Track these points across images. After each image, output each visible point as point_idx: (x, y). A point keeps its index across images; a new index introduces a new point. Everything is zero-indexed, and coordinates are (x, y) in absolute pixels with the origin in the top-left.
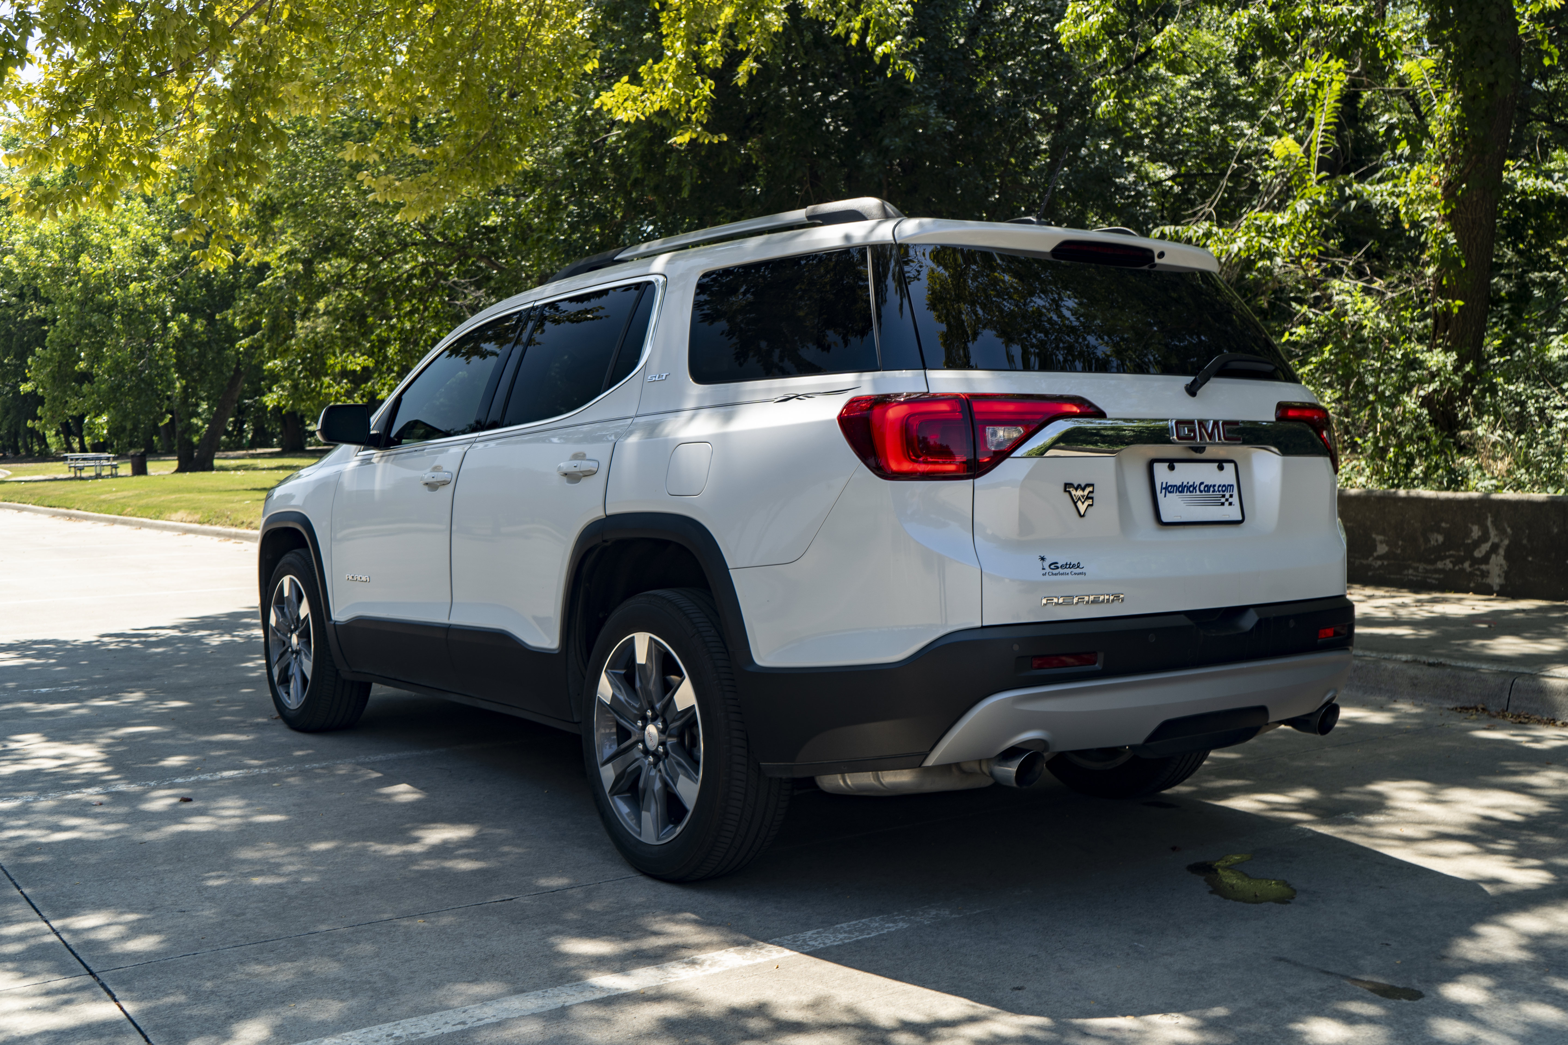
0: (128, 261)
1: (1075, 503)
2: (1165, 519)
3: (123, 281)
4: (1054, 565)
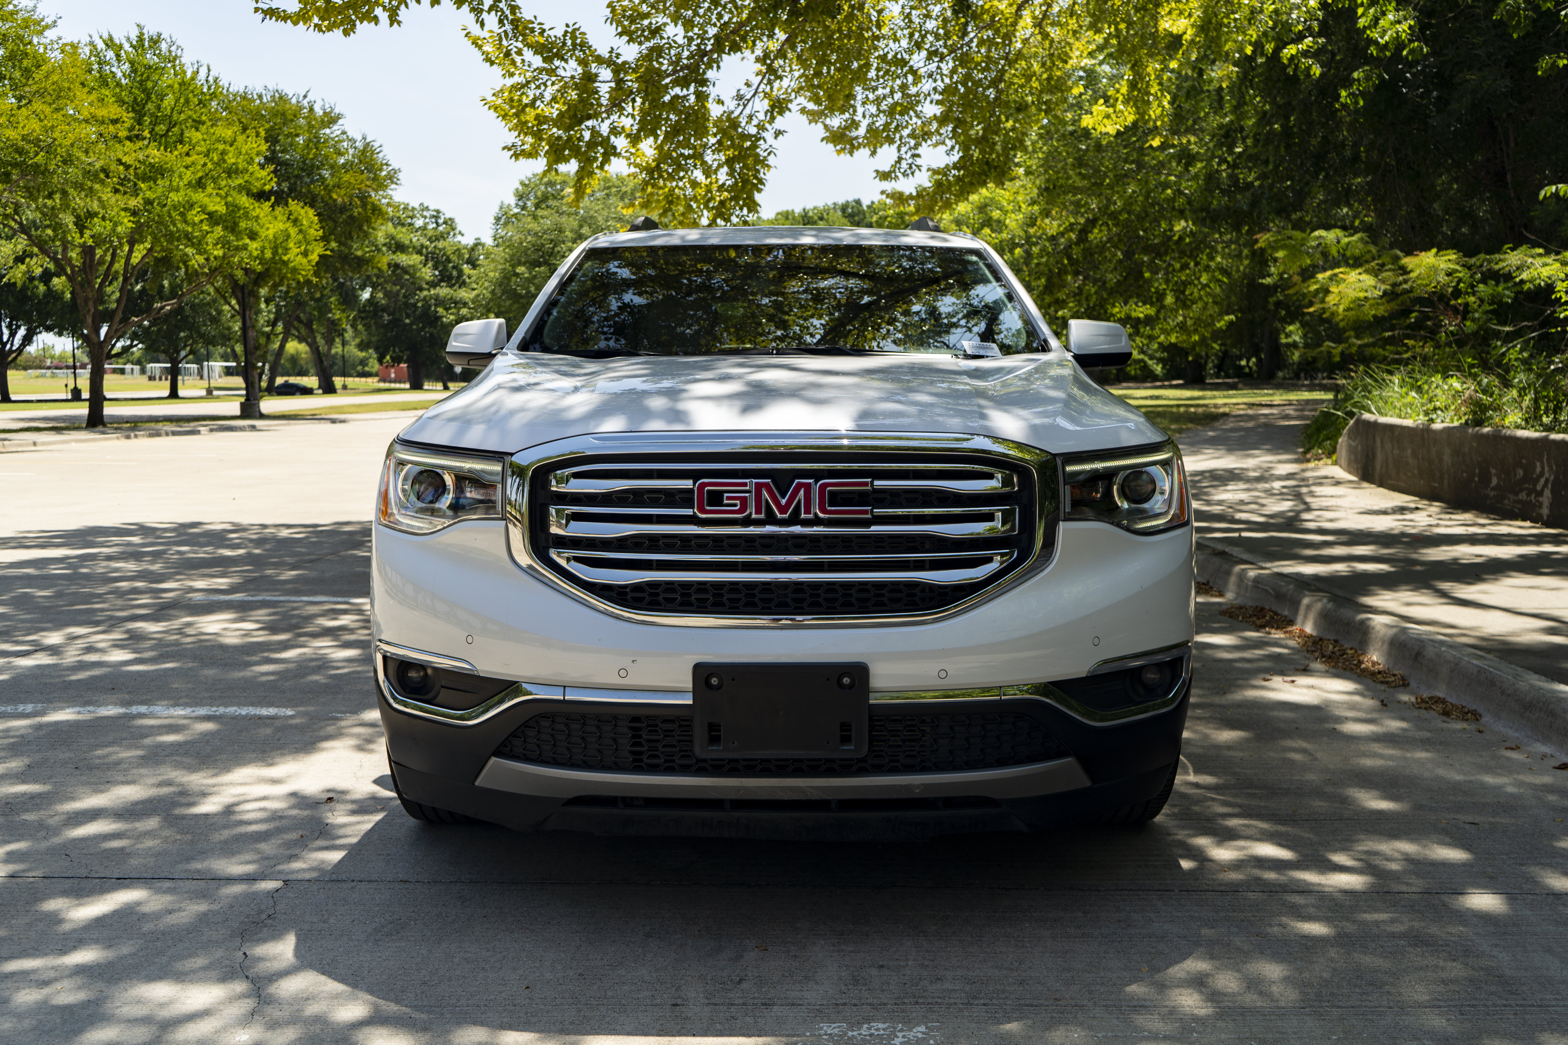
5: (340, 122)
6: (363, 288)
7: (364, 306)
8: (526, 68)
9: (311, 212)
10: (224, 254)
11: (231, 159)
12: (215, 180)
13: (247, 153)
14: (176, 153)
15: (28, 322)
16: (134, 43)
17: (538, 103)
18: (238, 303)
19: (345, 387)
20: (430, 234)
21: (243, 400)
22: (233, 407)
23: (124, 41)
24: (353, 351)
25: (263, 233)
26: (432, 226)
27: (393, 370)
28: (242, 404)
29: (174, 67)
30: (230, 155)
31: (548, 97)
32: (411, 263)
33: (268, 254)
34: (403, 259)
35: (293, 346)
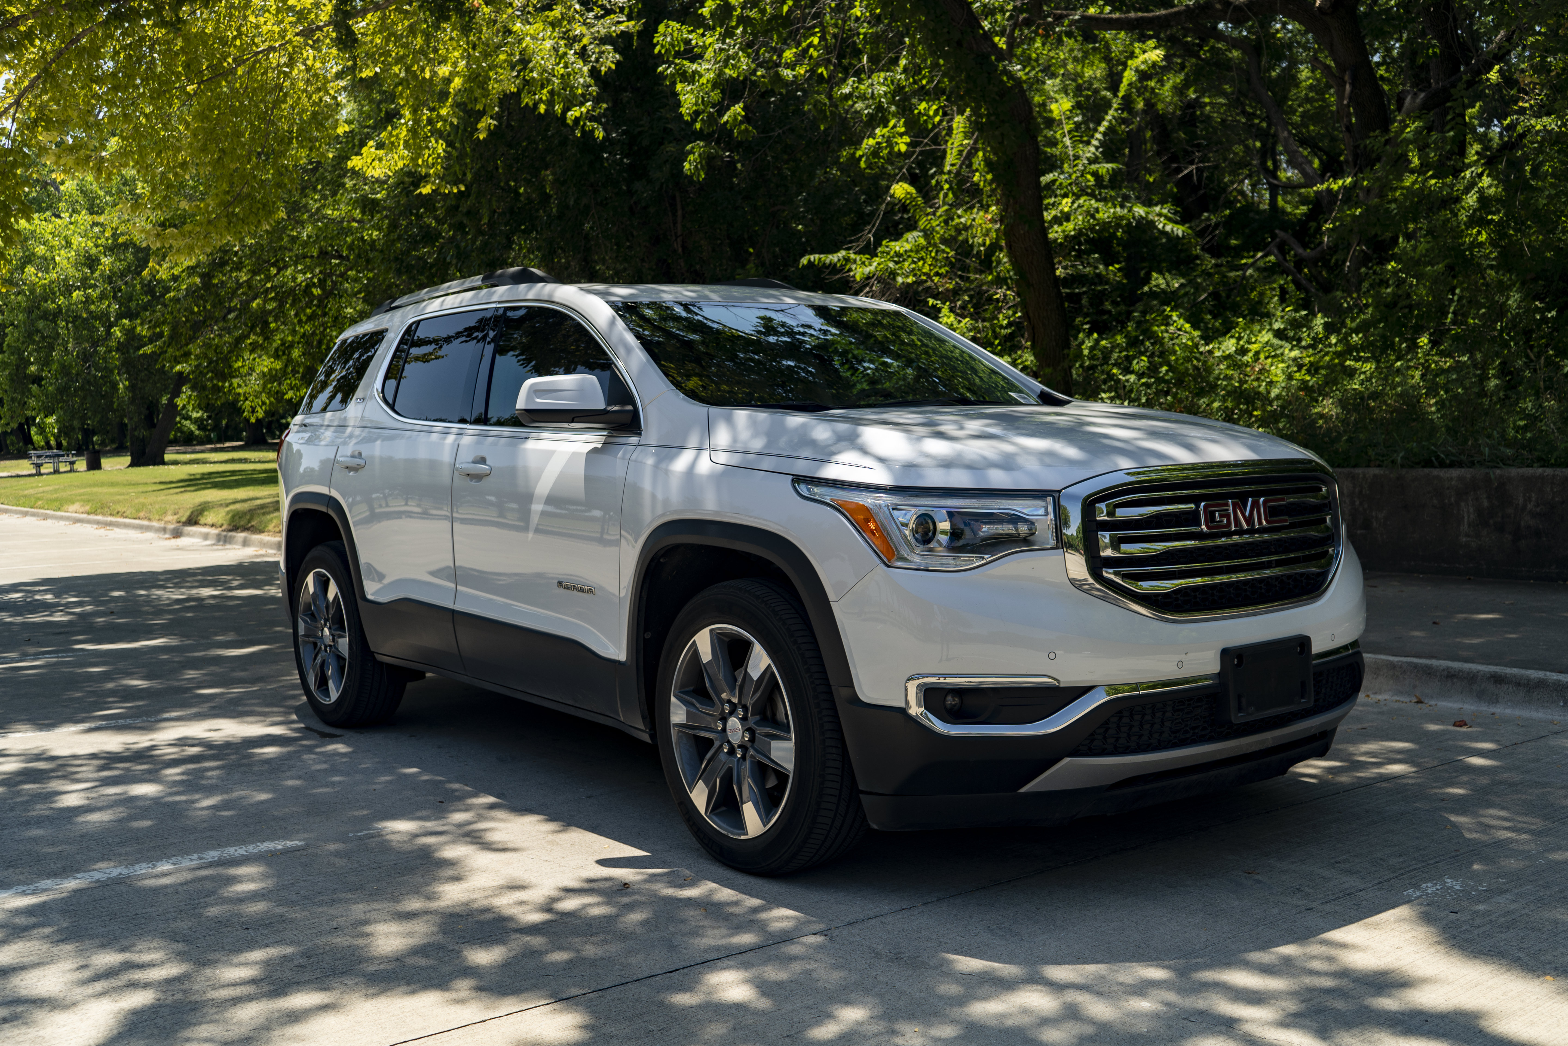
0: (71, 271)
3: (68, 290)
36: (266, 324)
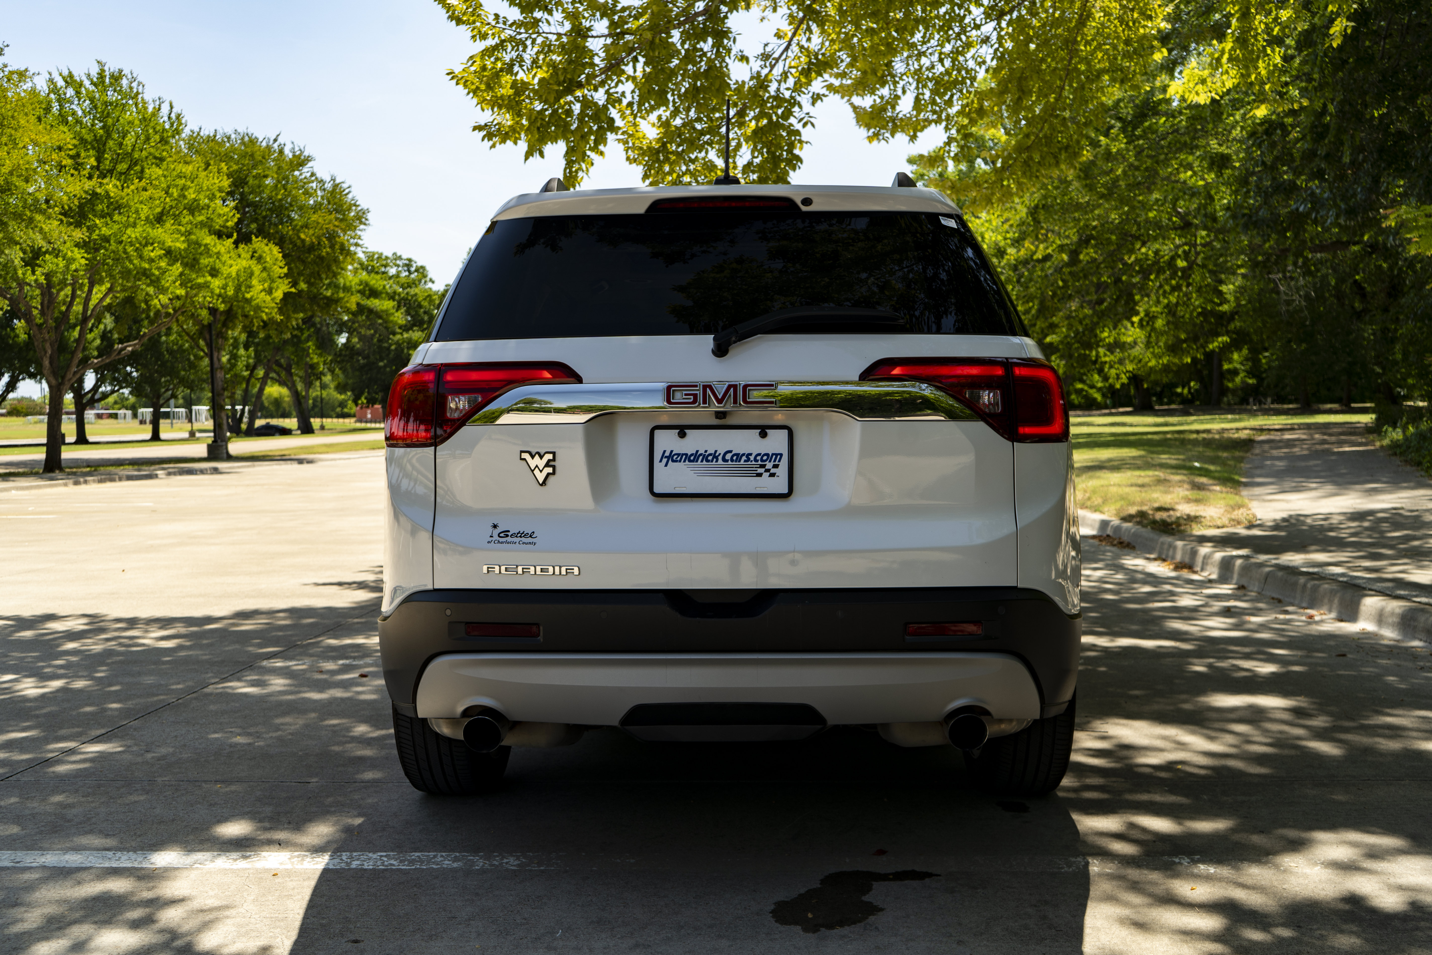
1: (532, 471)
2: (657, 490)
4: (506, 533)
5: (310, 164)
6: (339, 332)
7: (341, 350)
8: (501, 25)
9: (276, 250)
10: (187, 293)
11: (191, 195)
12: (176, 217)
13: (208, 189)
14: (132, 187)
15: (11, 369)
16: (95, 80)
17: (516, 68)
18: (207, 345)
19: (322, 428)
20: (403, 281)
21: (210, 441)
22: (200, 450)
23: (84, 78)
24: (333, 394)
25: (225, 270)
26: (404, 274)
27: (369, 411)
28: (209, 446)
29: (136, 104)
30: (191, 191)
31: (527, 57)
32: (385, 308)
33: (231, 292)
34: (375, 303)
35: (274, 390)
36: (1131, 296)
